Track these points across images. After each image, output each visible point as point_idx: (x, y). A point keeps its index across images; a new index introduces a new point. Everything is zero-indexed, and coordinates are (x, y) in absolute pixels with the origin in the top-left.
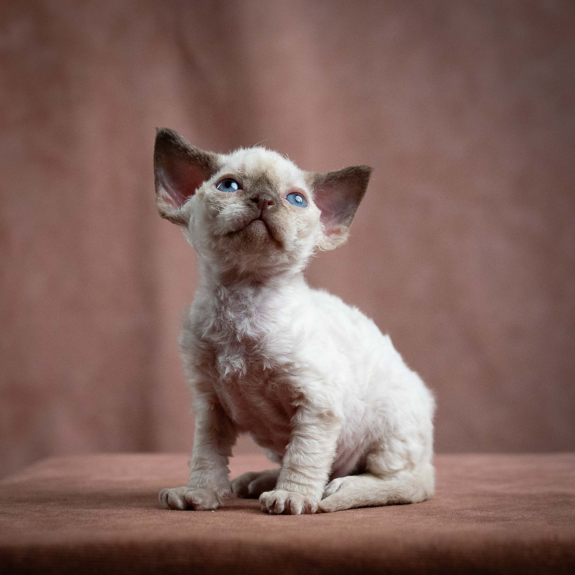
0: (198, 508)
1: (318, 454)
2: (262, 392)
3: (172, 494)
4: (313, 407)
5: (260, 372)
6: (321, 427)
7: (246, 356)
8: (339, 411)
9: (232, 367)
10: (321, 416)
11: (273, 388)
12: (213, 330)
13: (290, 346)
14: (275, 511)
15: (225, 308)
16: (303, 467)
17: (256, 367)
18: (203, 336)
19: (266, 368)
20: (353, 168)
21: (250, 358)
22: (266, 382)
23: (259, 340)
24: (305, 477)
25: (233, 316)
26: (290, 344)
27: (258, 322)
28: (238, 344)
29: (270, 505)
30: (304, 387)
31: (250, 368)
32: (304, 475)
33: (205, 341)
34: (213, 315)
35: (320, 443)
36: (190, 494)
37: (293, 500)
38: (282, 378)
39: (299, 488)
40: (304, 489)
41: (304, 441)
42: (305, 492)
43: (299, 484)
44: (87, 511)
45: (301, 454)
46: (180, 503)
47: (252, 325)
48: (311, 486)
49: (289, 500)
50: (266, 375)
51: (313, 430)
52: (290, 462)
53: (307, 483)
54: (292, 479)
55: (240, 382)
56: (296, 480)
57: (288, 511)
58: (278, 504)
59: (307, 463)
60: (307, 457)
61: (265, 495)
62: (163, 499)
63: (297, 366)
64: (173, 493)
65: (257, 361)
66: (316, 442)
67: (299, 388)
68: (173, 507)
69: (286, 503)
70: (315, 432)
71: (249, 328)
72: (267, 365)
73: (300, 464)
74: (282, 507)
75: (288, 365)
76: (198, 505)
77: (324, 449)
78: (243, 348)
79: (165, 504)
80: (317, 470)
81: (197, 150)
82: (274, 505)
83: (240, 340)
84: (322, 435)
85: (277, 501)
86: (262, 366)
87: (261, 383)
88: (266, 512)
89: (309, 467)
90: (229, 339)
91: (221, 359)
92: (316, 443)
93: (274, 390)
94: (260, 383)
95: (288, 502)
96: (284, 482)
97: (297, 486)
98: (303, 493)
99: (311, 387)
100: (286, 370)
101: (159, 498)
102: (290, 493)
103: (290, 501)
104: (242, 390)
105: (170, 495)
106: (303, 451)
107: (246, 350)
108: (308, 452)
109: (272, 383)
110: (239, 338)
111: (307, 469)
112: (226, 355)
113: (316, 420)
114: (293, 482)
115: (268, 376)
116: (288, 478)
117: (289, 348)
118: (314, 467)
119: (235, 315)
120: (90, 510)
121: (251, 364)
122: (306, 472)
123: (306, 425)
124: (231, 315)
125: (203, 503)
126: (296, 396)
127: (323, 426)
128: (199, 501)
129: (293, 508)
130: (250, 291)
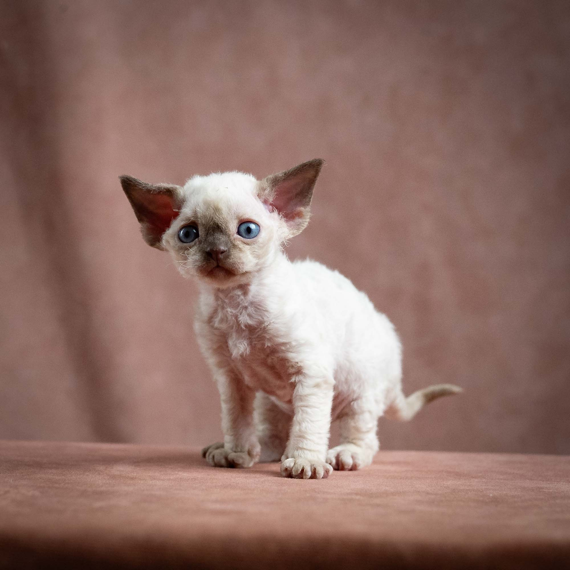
1: (321, 420)
5: (263, 349)
6: (319, 396)
7: (250, 339)
9: (239, 349)
10: (317, 386)
12: (222, 321)
16: (311, 434)
17: (259, 346)
18: (215, 325)
21: (253, 340)
23: (258, 326)
24: (314, 443)
25: (233, 312)
27: (254, 312)
28: (243, 331)
30: (301, 362)
31: (253, 348)
33: (218, 329)
35: (322, 411)
36: (232, 455)
38: (281, 355)
41: (309, 410)
43: (310, 450)
45: (308, 422)
46: (224, 462)
47: (249, 315)
50: (268, 351)
51: (313, 400)
52: (300, 431)
53: (317, 449)
54: (304, 446)
56: (307, 447)
60: (313, 424)
65: (260, 341)
67: (297, 363)
70: (316, 401)
71: (248, 318)
72: (267, 344)
75: (284, 344)
78: (246, 333)
80: (322, 436)
83: (243, 327)
86: (263, 344)
89: (315, 433)
90: (234, 327)
91: (230, 343)
92: (318, 411)
94: (262, 357)
97: (309, 453)
99: (307, 362)
100: (283, 348)
105: (216, 456)
106: (309, 420)
107: (249, 334)
108: (314, 420)
109: (273, 357)
111: (314, 435)
112: (234, 339)
113: (315, 390)
114: (304, 449)
116: (300, 446)
118: (319, 433)
119: (234, 310)
121: (255, 344)
122: (315, 439)
123: (307, 396)
124: (231, 311)
126: (294, 370)
127: (322, 395)
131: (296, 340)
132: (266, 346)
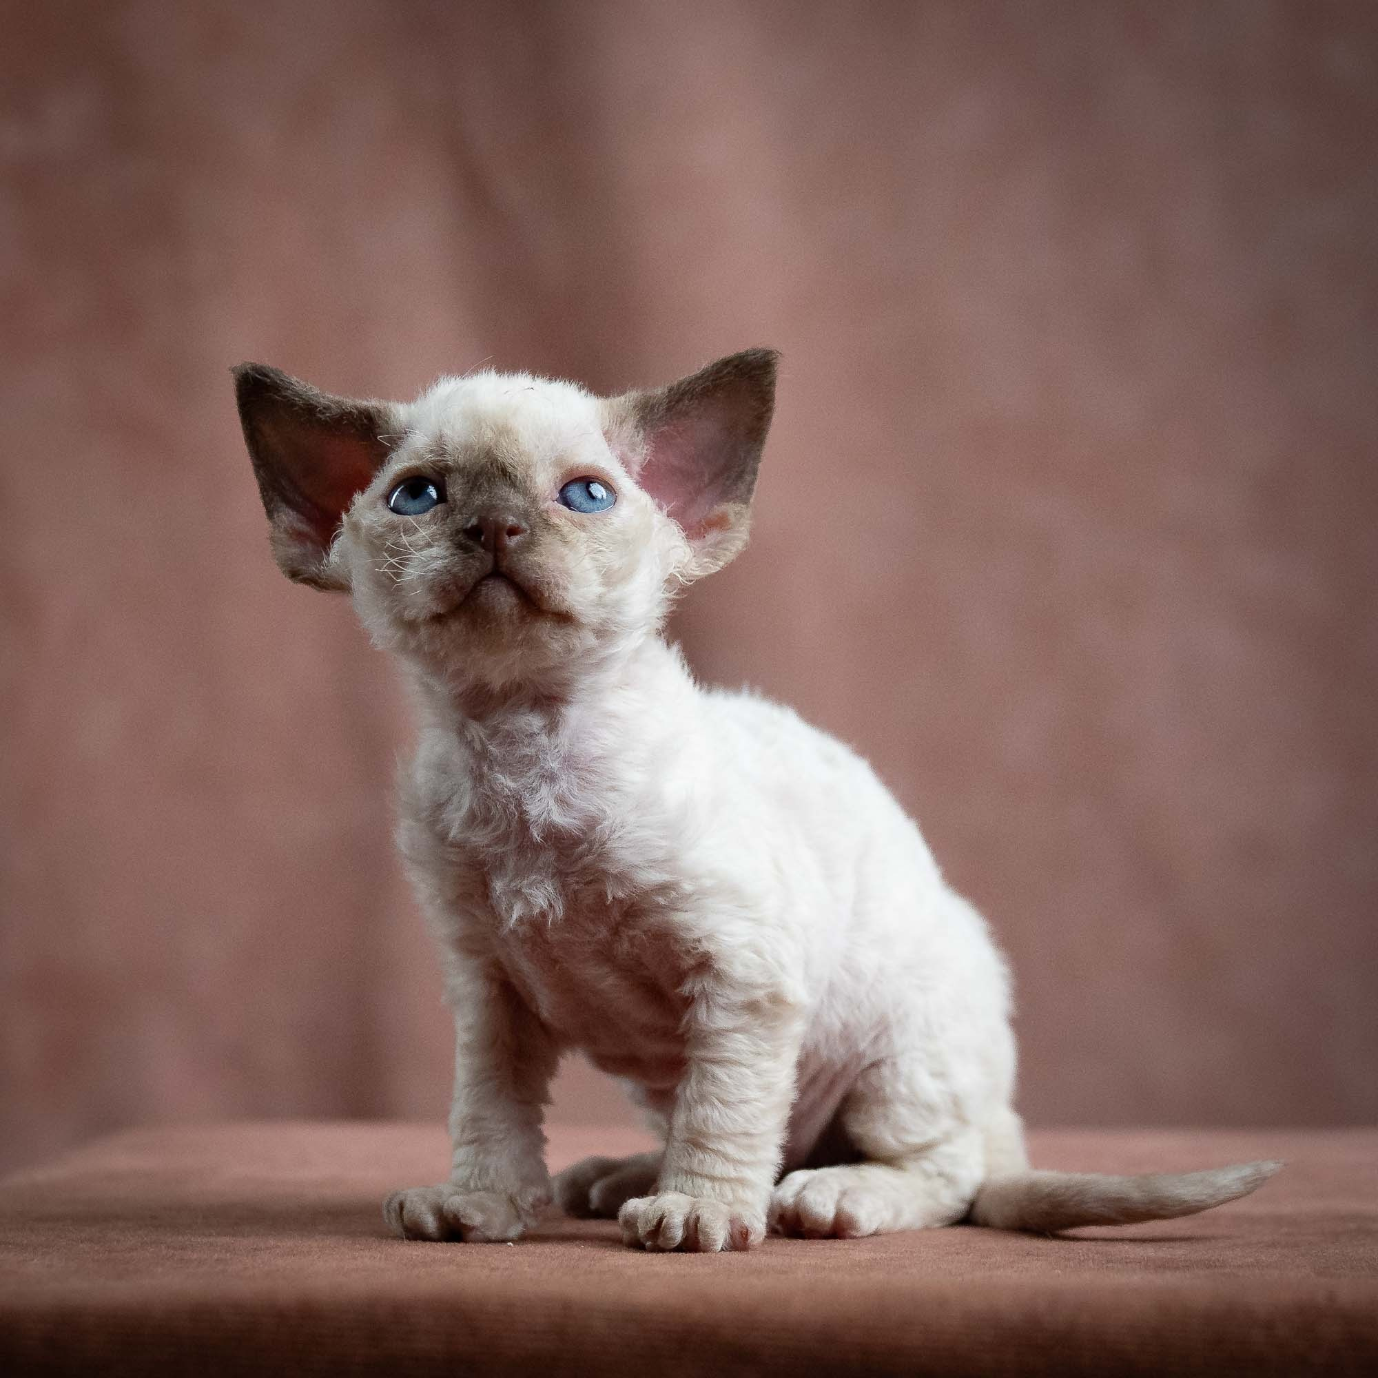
0: (472, 1235)
1: (755, 1100)
2: (606, 955)
3: (412, 1202)
4: (733, 984)
5: (600, 907)
6: (754, 1035)
7: (560, 875)
8: (797, 990)
9: (528, 903)
10: (752, 1007)
11: (632, 945)
12: (472, 820)
13: (663, 843)
14: (660, 1241)
15: (490, 768)
16: (719, 1137)
17: (588, 898)
18: (451, 835)
19: (614, 898)
20: (726, 363)
21: (571, 880)
22: (616, 931)
23: (585, 833)
24: (728, 1161)
25: (512, 785)
26: (661, 838)
27: (576, 792)
28: (537, 848)
29: (649, 1228)
30: (710, 937)
31: (572, 902)
32: (726, 1157)
33: (459, 845)
34: (467, 784)
35: (758, 1074)
36: (455, 1202)
37: (706, 1216)
38: (653, 920)
39: (714, 1189)
40: (727, 1189)
41: (718, 1071)
42: (730, 1197)
43: (712, 1178)
44: (205, 1240)
45: (712, 1104)
46: (430, 1223)
47: (561, 801)
48: (741, 1182)
49: (693, 1216)
50: (616, 915)
51: (738, 1045)
52: (689, 1127)
53: (733, 1174)
54: (696, 1167)
55: (551, 936)
56: (706, 1170)
57: (693, 1242)
58: (668, 1227)
59: (730, 1127)
60: (727, 1110)
61: (634, 1205)
62: (393, 1214)
63: (687, 887)
64: (415, 1199)
65: (590, 882)
66: (747, 1071)
67: (699, 941)
68: (415, 1234)
69: (686, 1224)
70: (743, 1047)
71: (554, 808)
72: (613, 892)
73: (712, 1130)
74: (678, 1234)
75: (663, 888)
76: (472, 1229)
77: (767, 1088)
78: (550, 856)
79: (395, 1226)
80: (756, 1141)
81: (337, 402)
82: (659, 1228)
83: (539, 839)
84: (759, 1054)
85: (665, 1220)
86: (602, 896)
87: (603, 933)
88: (637, 1245)
89: (735, 1135)
90: (513, 837)
91: (499, 886)
92: (747, 1074)
93: (636, 951)
94: (601, 936)
95: (692, 1222)
96: (677, 1175)
97: (708, 1184)
98: (725, 1200)
99: (726, 938)
100: (661, 900)
101: (385, 1212)
102: (695, 1200)
103: (698, 1218)
104: (556, 952)
105: (408, 1205)
106: (717, 1099)
107: (558, 859)
108: (732, 1099)
109: (631, 933)
110: (536, 835)
111: (728, 1140)
112: (509, 875)
113: (745, 1019)
114: (697, 1174)
115: (620, 916)
116: (684, 1164)
117: (660, 848)
118: (747, 1134)
119: (514, 780)
120: (211, 1239)
121: (575, 892)
122: (729, 1149)
123: (721, 1033)
124: (506, 782)
125: (486, 1225)
126: (690, 962)
127: (760, 1031)
128: (475, 1218)
129: (706, 1234)
130: (535, 722)
131: (694, 878)
132: (610, 898)
